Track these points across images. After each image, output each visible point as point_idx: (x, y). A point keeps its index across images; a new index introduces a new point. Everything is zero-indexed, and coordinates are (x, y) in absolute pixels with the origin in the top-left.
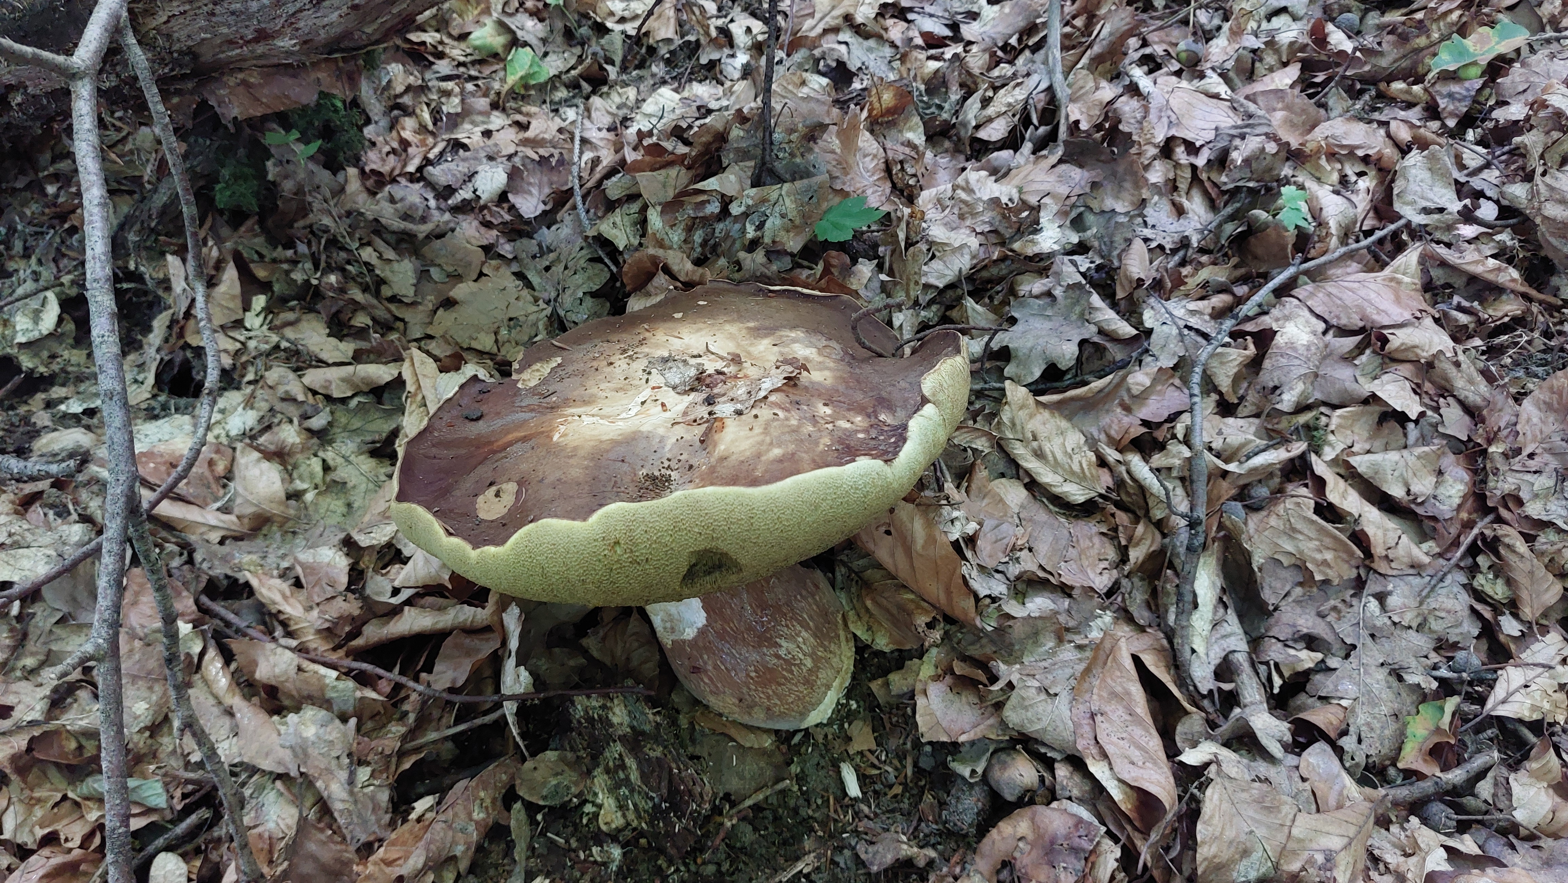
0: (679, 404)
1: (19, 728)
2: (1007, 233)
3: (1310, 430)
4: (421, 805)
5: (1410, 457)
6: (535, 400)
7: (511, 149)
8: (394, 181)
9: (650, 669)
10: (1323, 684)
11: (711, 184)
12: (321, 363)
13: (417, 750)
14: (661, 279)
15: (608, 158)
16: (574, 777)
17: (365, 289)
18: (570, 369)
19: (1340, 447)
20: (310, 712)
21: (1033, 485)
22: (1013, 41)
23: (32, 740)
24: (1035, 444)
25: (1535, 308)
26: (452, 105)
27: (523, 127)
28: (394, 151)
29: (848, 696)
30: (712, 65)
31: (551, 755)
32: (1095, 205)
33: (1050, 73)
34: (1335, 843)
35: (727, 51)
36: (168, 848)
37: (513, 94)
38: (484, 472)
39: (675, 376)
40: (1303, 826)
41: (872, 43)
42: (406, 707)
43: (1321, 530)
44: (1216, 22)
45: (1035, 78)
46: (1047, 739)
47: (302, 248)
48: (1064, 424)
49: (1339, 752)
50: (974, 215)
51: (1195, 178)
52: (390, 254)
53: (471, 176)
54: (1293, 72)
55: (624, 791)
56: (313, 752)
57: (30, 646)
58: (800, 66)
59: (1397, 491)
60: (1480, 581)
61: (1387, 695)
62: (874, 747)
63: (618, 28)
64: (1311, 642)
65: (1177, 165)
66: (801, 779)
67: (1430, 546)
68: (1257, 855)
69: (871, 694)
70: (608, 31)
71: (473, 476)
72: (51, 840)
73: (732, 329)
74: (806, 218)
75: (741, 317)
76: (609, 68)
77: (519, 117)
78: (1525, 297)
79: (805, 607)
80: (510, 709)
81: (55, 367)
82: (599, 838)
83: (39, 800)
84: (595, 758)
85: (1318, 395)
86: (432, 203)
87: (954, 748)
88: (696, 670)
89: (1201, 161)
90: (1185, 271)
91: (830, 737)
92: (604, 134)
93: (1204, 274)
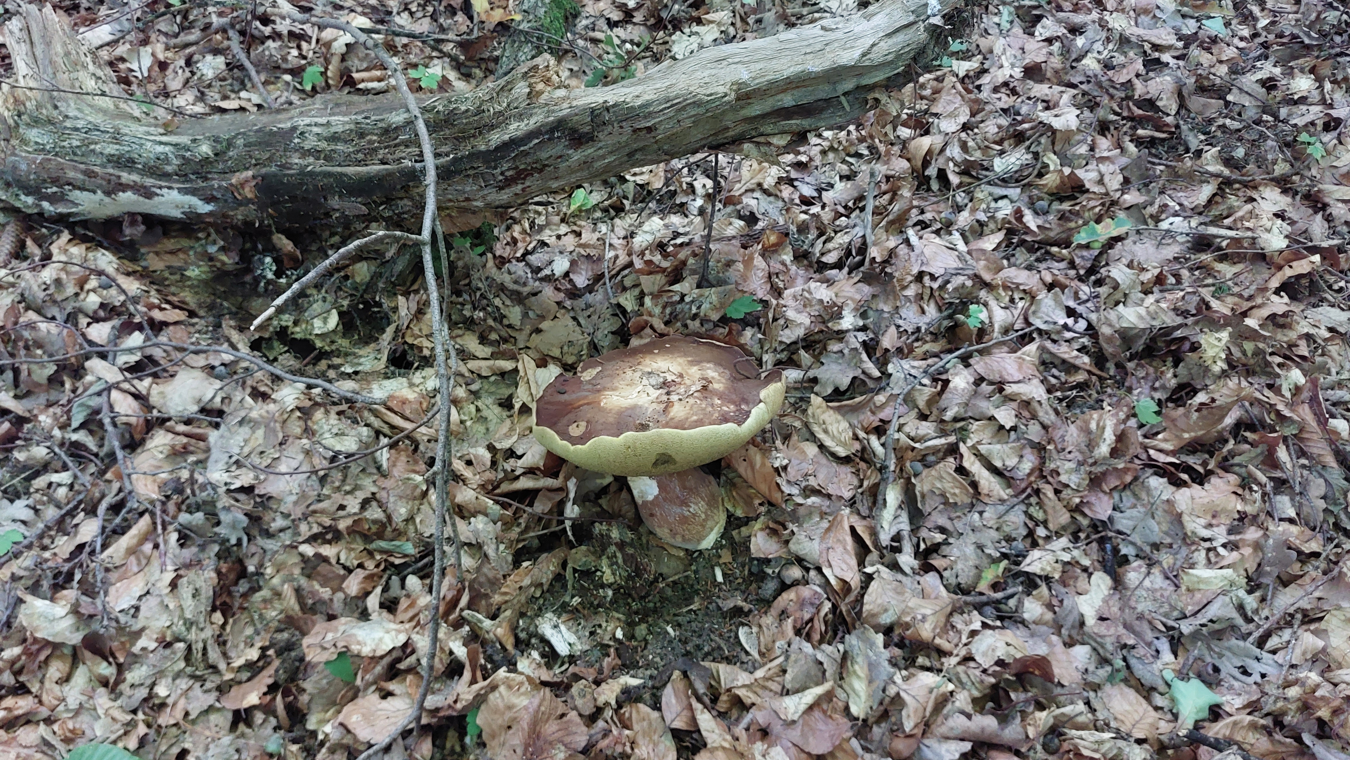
0: (655, 393)
1: (349, 515)
2: (826, 318)
3: (962, 429)
4: (525, 564)
5: (1006, 447)
6: (590, 387)
7: (572, 249)
8: (509, 261)
9: (631, 514)
10: (945, 550)
11: (676, 287)
12: (476, 358)
13: (524, 540)
14: (648, 331)
15: (623, 259)
16: (593, 558)
17: (495, 319)
18: (606, 373)
19: (975, 440)
20: (480, 518)
21: (822, 447)
22: (850, 204)
23: (354, 521)
24: (824, 426)
25: (1094, 378)
26: (541, 220)
27: (579, 234)
28: (508, 244)
29: (722, 537)
30: (682, 205)
31: (583, 548)
32: (874, 306)
33: (865, 227)
34: (928, 612)
35: (691, 197)
36: (413, 573)
37: (574, 215)
38: (571, 416)
39: (653, 381)
40: (913, 602)
41: (772, 199)
42: (521, 521)
43: (954, 478)
44: (966, 201)
45: (857, 229)
46: (807, 558)
47: (466, 296)
48: (840, 417)
49: (941, 577)
50: (811, 306)
51: (932, 295)
52: (508, 302)
53: (551, 263)
54: (999, 237)
55: (615, 567)
56: (482, 535)
57: (348, 481)
58: (729, 216)
59: (998, 464)
60: (1031, 510)
61: (973, 556)
62: (731, 561)
63: (632, 179)
64: (942, 530)
65: (924, 286)
66: (696, 572)
67: (1009, 491)
68: (891, 612)
69: (732, 538)
70: (626, 181)
71: (567, 418)
72: (361, 566)
73: (681, 360)
74: (722, 305)
75: (685, 355)
76: (625, 202)
77: (575, 228)
78: (1089, 372)
79: (704, 491)
80: (568, 524)
81: (334, 347)
82: (603, 586)
83: (353, 549)
84: (603, 550)
85: (970, 414)
86: (530, 275)
87: (767, 561)
88: (652, 515)
89: (935, 285)
90: (916, 344)
91: (711, 555)
92: (621, 241)
93: (927, 347)
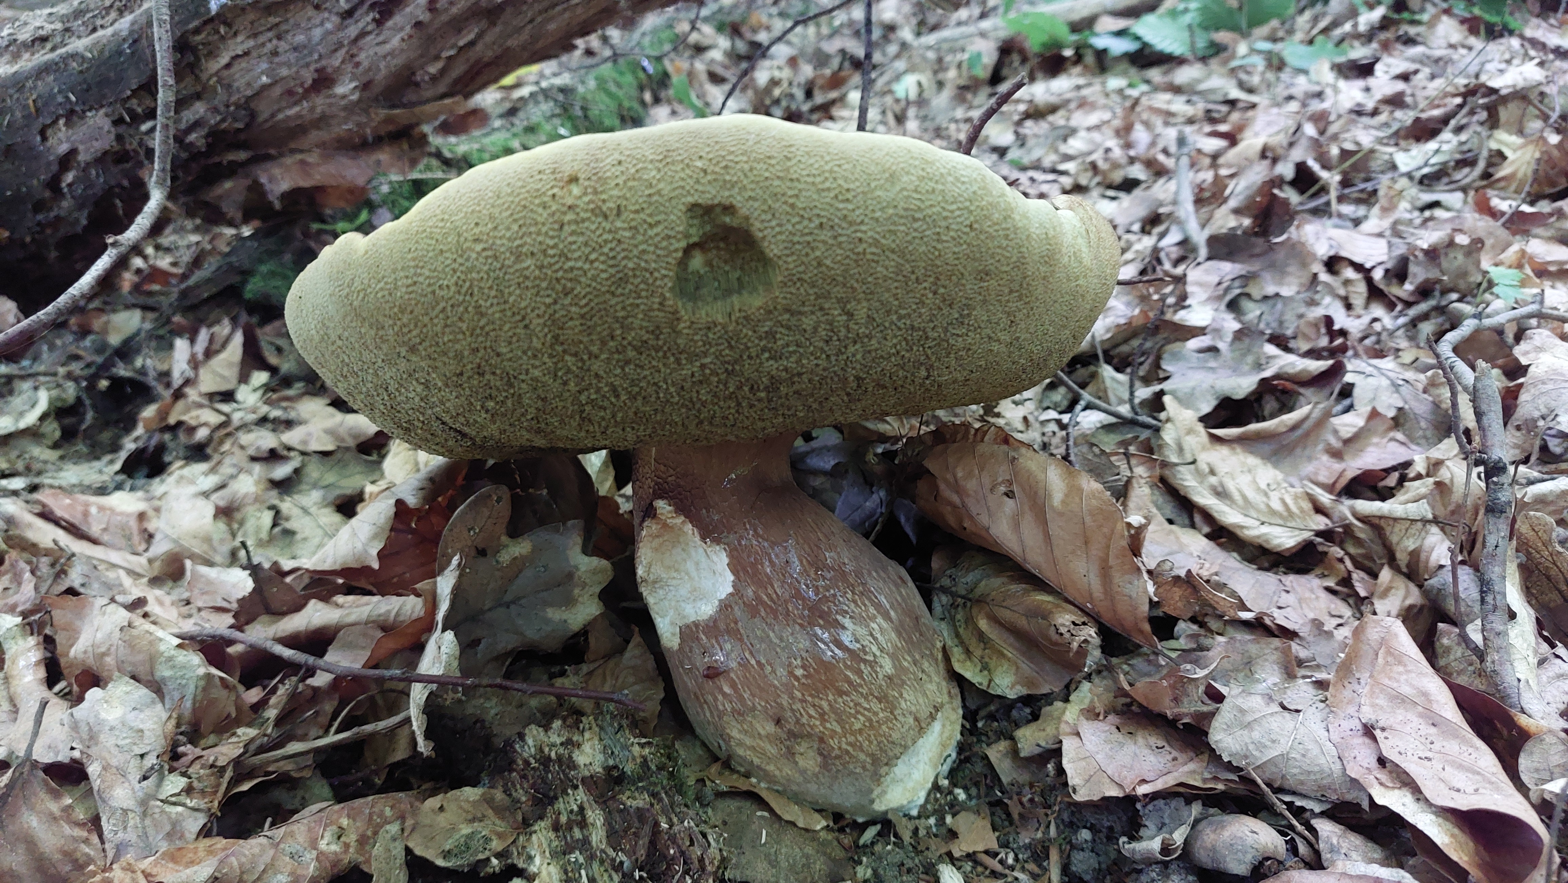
16: (501, 826)
21: (1215, 536)
24: (1213, 480)
31: (470, 792)
32: (1253, 292)
48: (1251, 460)
55: (576, 856)
56: (107, 741)
62: (994, 846)
65: (1347, 282)
91: (922, 832)
